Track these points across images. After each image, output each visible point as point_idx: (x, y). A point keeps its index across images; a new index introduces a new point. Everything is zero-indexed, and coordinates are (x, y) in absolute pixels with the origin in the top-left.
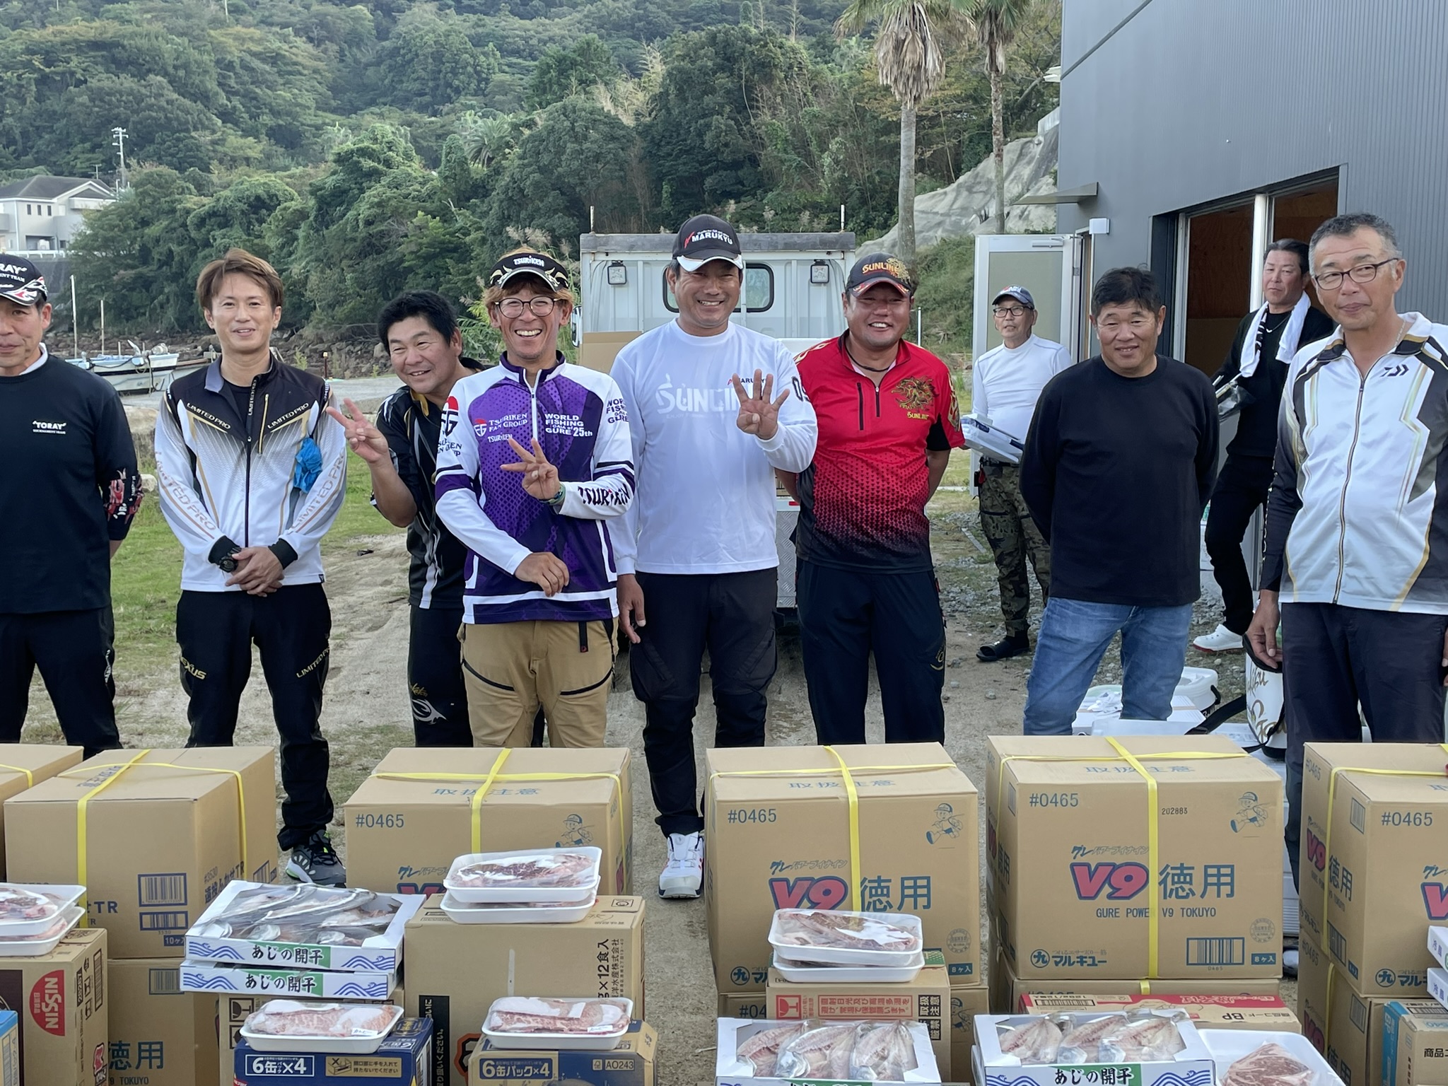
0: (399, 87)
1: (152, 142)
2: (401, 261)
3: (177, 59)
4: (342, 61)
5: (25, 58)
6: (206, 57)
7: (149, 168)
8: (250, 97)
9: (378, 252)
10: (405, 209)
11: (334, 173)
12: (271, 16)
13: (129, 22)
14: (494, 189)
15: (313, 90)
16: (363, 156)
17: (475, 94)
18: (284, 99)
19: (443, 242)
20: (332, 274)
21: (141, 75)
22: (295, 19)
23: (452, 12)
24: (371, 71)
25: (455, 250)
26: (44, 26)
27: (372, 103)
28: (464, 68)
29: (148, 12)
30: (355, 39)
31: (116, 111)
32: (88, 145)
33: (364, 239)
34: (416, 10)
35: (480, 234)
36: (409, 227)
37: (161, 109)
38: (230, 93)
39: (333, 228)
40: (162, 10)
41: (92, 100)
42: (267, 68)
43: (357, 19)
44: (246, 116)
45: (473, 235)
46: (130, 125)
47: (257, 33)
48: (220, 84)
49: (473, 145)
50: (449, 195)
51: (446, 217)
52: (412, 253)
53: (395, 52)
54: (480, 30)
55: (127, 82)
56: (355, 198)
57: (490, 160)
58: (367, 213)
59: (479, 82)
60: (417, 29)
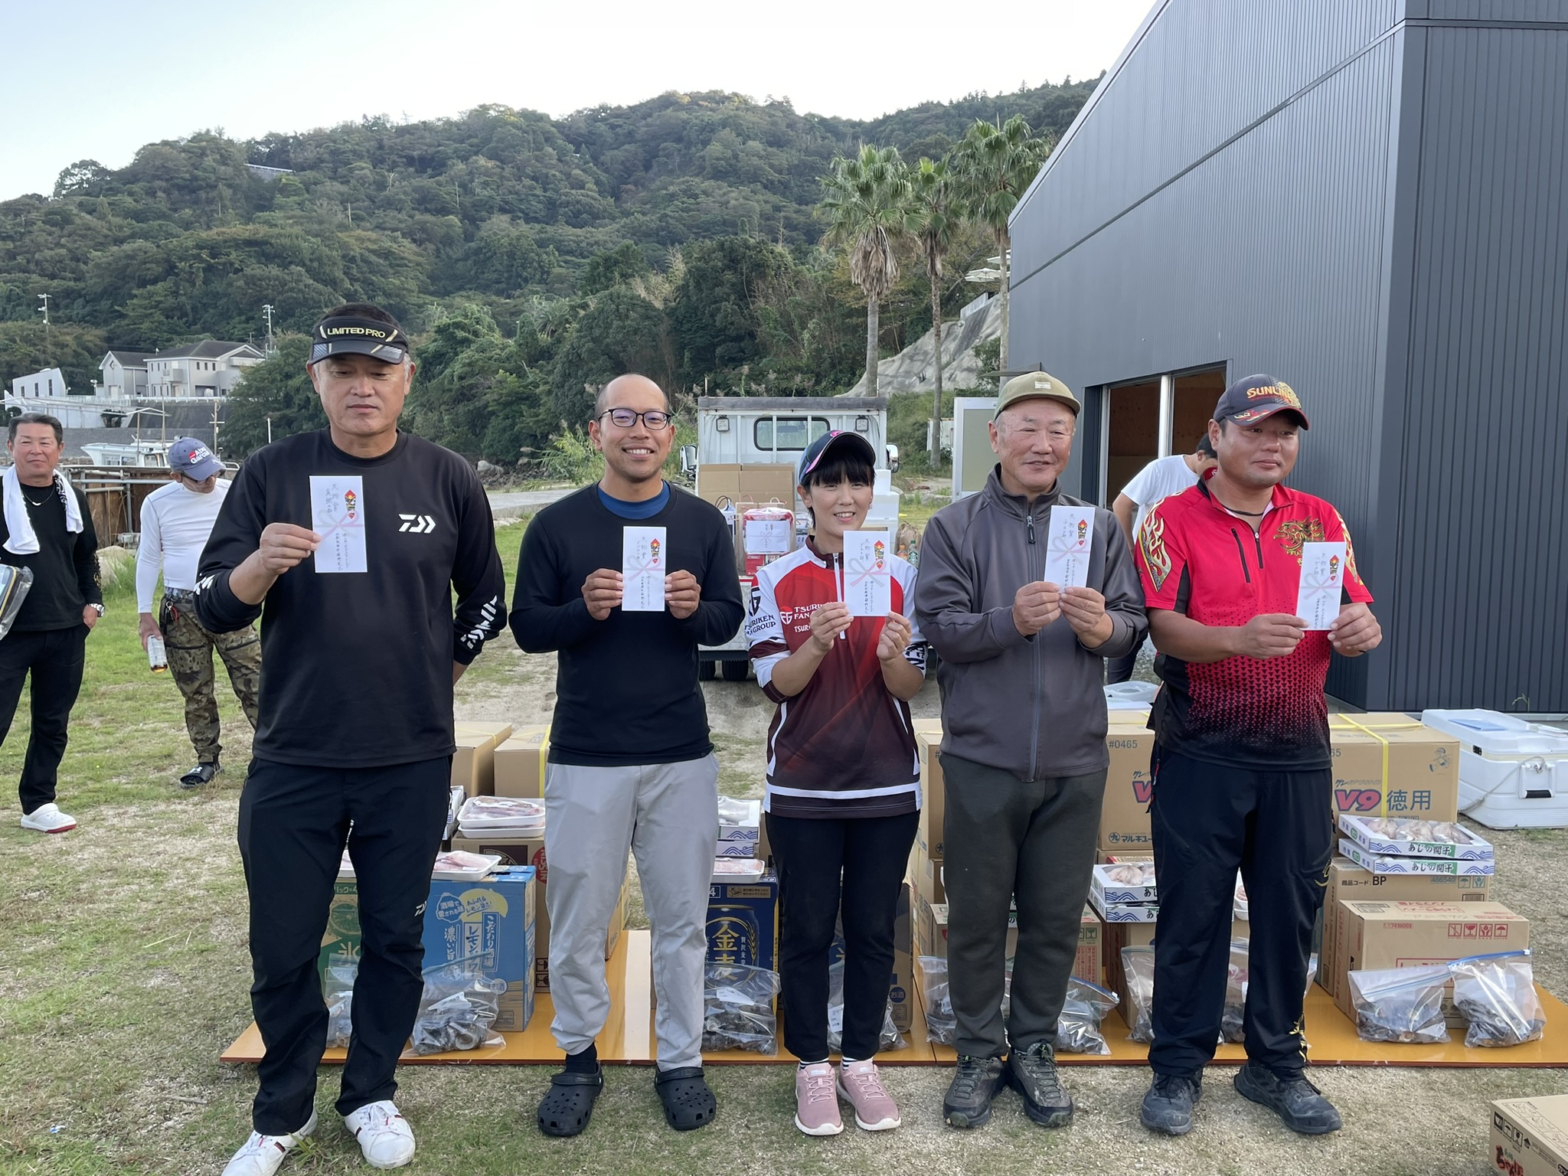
0: (481, 276)
1: (293, 315)
2: (486, 406)
3: (312, 254)
4: (438, 257)
5: (195, 251)
6: (334, 253)
7: (291, 335)
8: (368, 283)
9: (469, 400)
10: (489, 368)
11: (435, 340)
12: (384, 222)
13: (276, 225)
14: (556, 354)
15: (416, 278)
16: (457, 328)
17: (539, 283)
18: (394, 284)
19: (517, 393)
20: (434, 416)
21: (285, 265)
22: (402, 226)
23: (521, 222)
24: (460, 265)
25: (527, 399)
26: (209, 228)
27: (461, 288)
28: (532, 263)
29: (289, 218)
30: (448, 241)
31: (265, 292)
32: (243, 318)
33: (458, 390)
34: (494, 220)
35: (547, 387)
36: (493, 381)
37: (300, 291)
38: (353, 280)
39: (434, 382)
40: (301, 217)
41: (247, 284)
42: (381, 261)
43: (450, 226)
44: (365, 297)
45: (542, 388)
46: (277, 303)
47: (373, 235)
48: (345, 273)
49: (540, 321)
50: (523, 358)
51: (520, 373)
52: (494, 400)
53: (478, 251)
54: (543, 235)
55: (274, 270)
56: (451, 360)
57: (553, 332)
58: (460, 371)
59: (542, 274)
60: (495, 234)
